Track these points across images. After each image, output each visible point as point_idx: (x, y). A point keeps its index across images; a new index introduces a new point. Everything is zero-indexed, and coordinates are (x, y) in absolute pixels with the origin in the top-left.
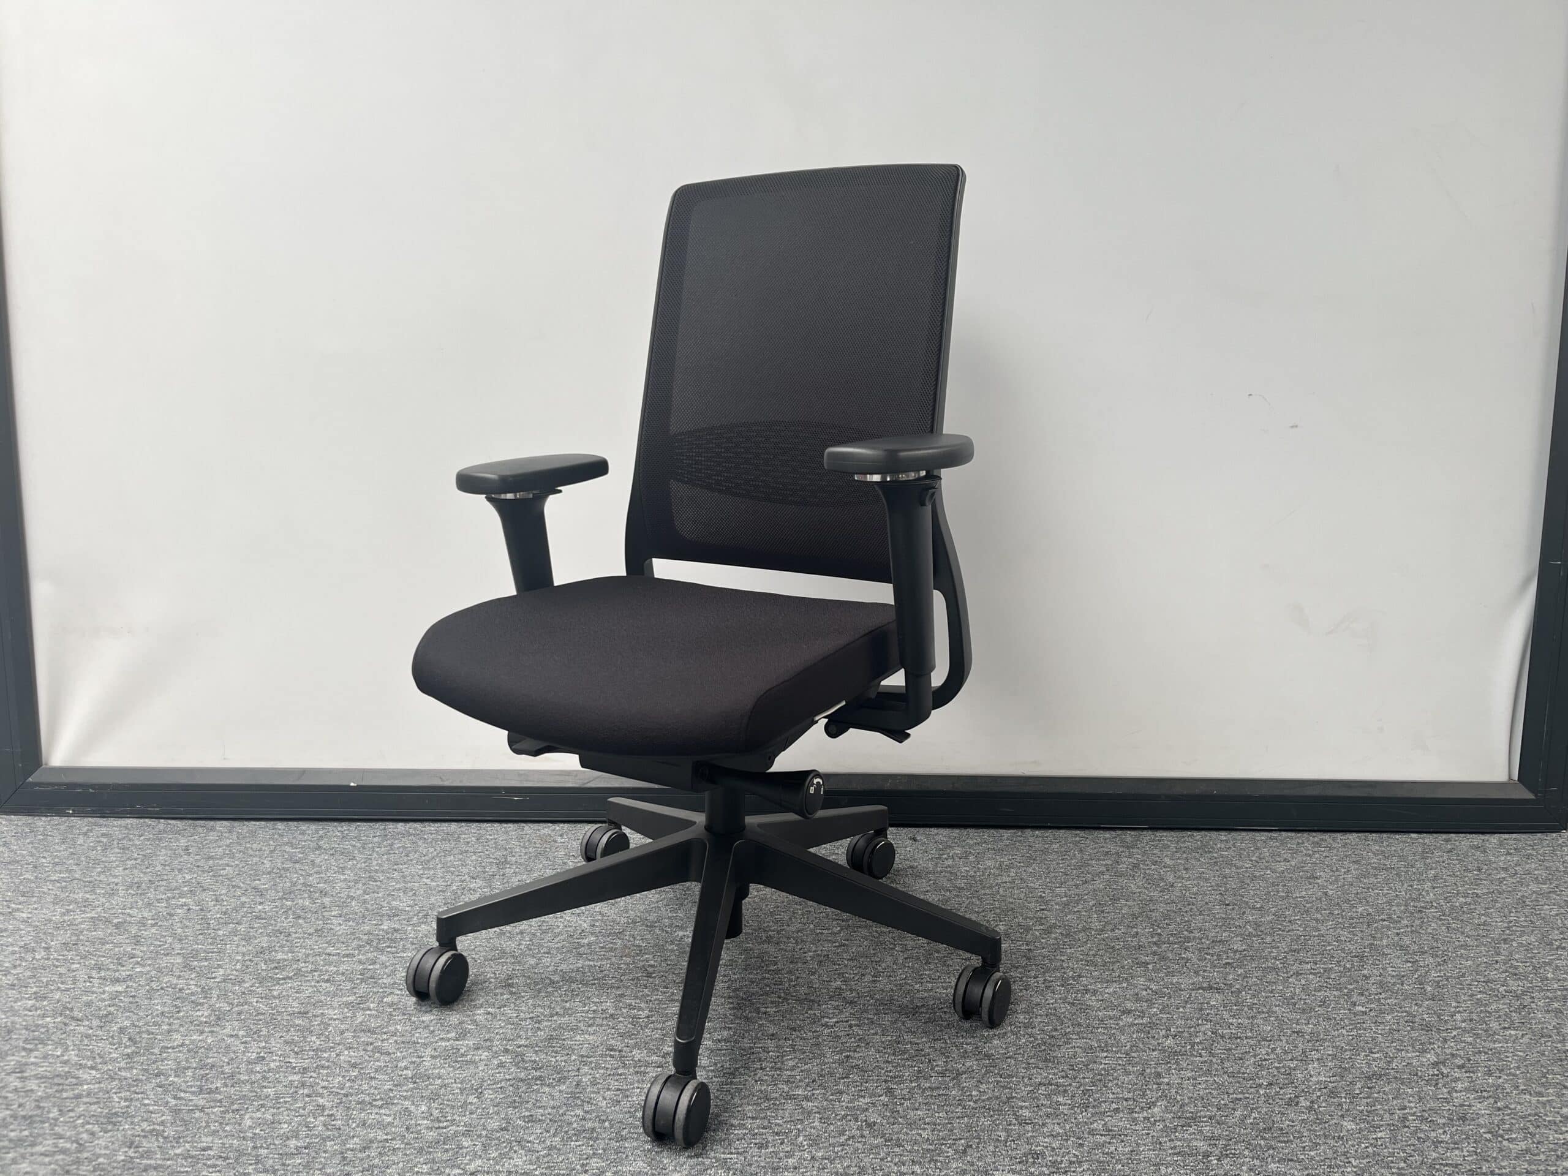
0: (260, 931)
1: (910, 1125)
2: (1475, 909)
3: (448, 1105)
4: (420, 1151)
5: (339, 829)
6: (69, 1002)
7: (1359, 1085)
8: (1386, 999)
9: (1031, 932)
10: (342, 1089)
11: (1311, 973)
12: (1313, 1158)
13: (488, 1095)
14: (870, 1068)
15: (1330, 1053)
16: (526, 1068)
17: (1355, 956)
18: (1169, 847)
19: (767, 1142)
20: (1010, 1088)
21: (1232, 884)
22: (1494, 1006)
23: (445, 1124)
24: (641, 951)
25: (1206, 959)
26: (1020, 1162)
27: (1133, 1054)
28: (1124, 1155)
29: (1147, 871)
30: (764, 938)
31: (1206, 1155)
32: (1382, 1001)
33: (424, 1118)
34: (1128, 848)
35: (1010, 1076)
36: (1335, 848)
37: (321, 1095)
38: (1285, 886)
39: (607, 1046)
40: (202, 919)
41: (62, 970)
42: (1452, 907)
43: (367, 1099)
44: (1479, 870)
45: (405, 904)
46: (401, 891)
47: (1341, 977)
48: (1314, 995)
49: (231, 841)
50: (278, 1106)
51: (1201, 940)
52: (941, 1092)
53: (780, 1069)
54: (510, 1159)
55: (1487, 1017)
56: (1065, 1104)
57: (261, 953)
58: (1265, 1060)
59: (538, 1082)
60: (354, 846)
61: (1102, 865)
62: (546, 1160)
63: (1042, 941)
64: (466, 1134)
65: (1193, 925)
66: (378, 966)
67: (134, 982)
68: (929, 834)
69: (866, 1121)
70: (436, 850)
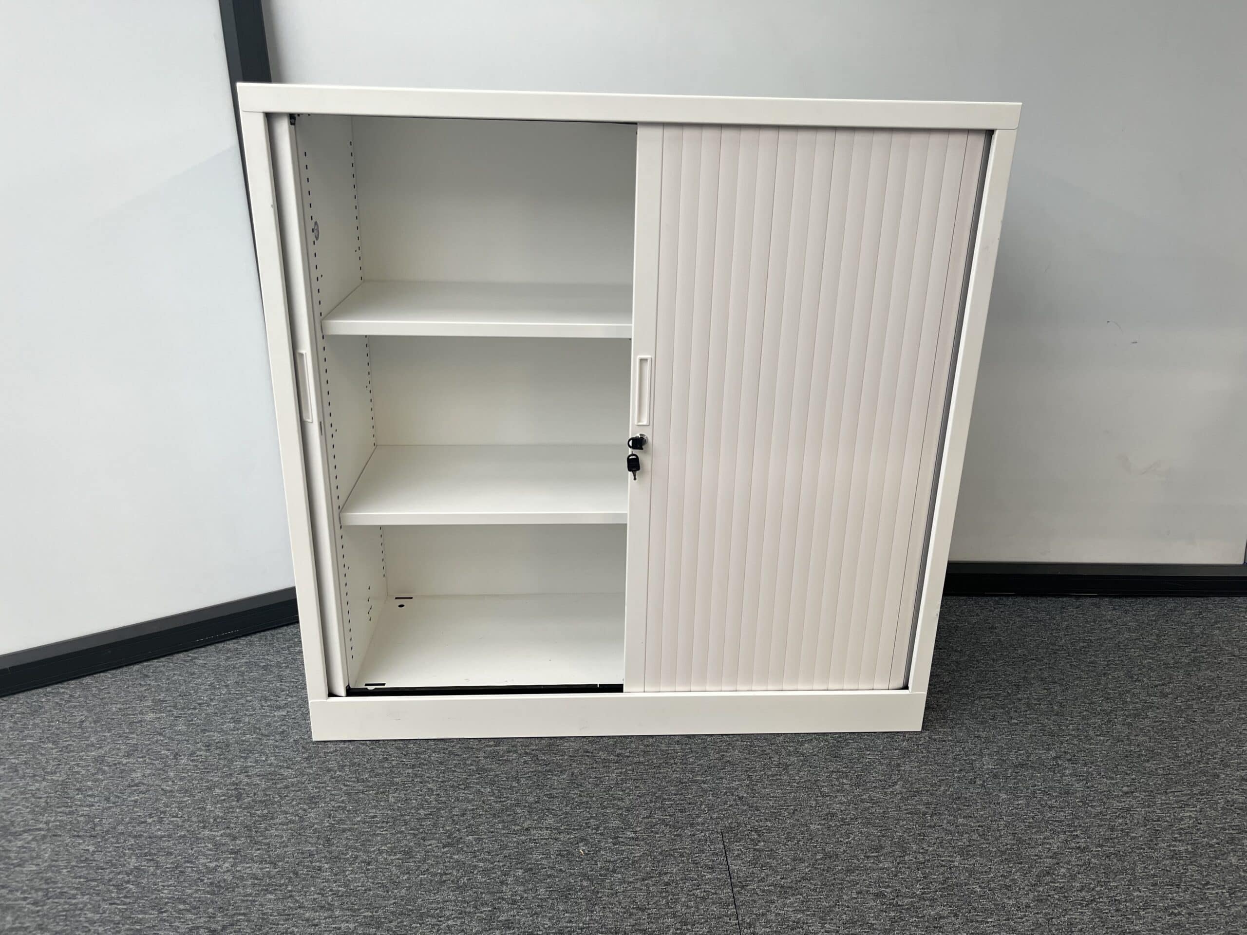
1: (763, 797)
2: (1089, 651)
3: (502, 788)
4: (494, 815)
6: (256, 724)
7: (1010, 771)
8: (1030, 714)
10: (439, 778)
11: (988, 697)
12: (982, 816)
13: (523, 781)
14: (737, 763)
15: (996, 750)
16: (540, 764)
17: (1015, 685)
19: (685, 809)
20: (816, 774)
22: (1093, 720)
23: (504, 799)
26: (824, 819)
27: (884, 752)
28: (880, 814)
31: (925, 814)
32: (1028, 716)
33: (491, 796)
35: (816, 767)
37: (428, 782)
39: (583, 749)
41: (244, 702)
42: (1075, 650)
43: (455, 784)
44: (1094, 621)
47: (1005, 699)
48: (989, 712)
50: (406, 789)
52: (778, 777)
53: (686, 764)
54: (545, 820)
55: (1088, 728)
56: (847, 784)
58: (959, 755)
59: (550, 773)
62: (565, 820)
64: (518, 805)
67: (290, 708)
69: (738, 796)
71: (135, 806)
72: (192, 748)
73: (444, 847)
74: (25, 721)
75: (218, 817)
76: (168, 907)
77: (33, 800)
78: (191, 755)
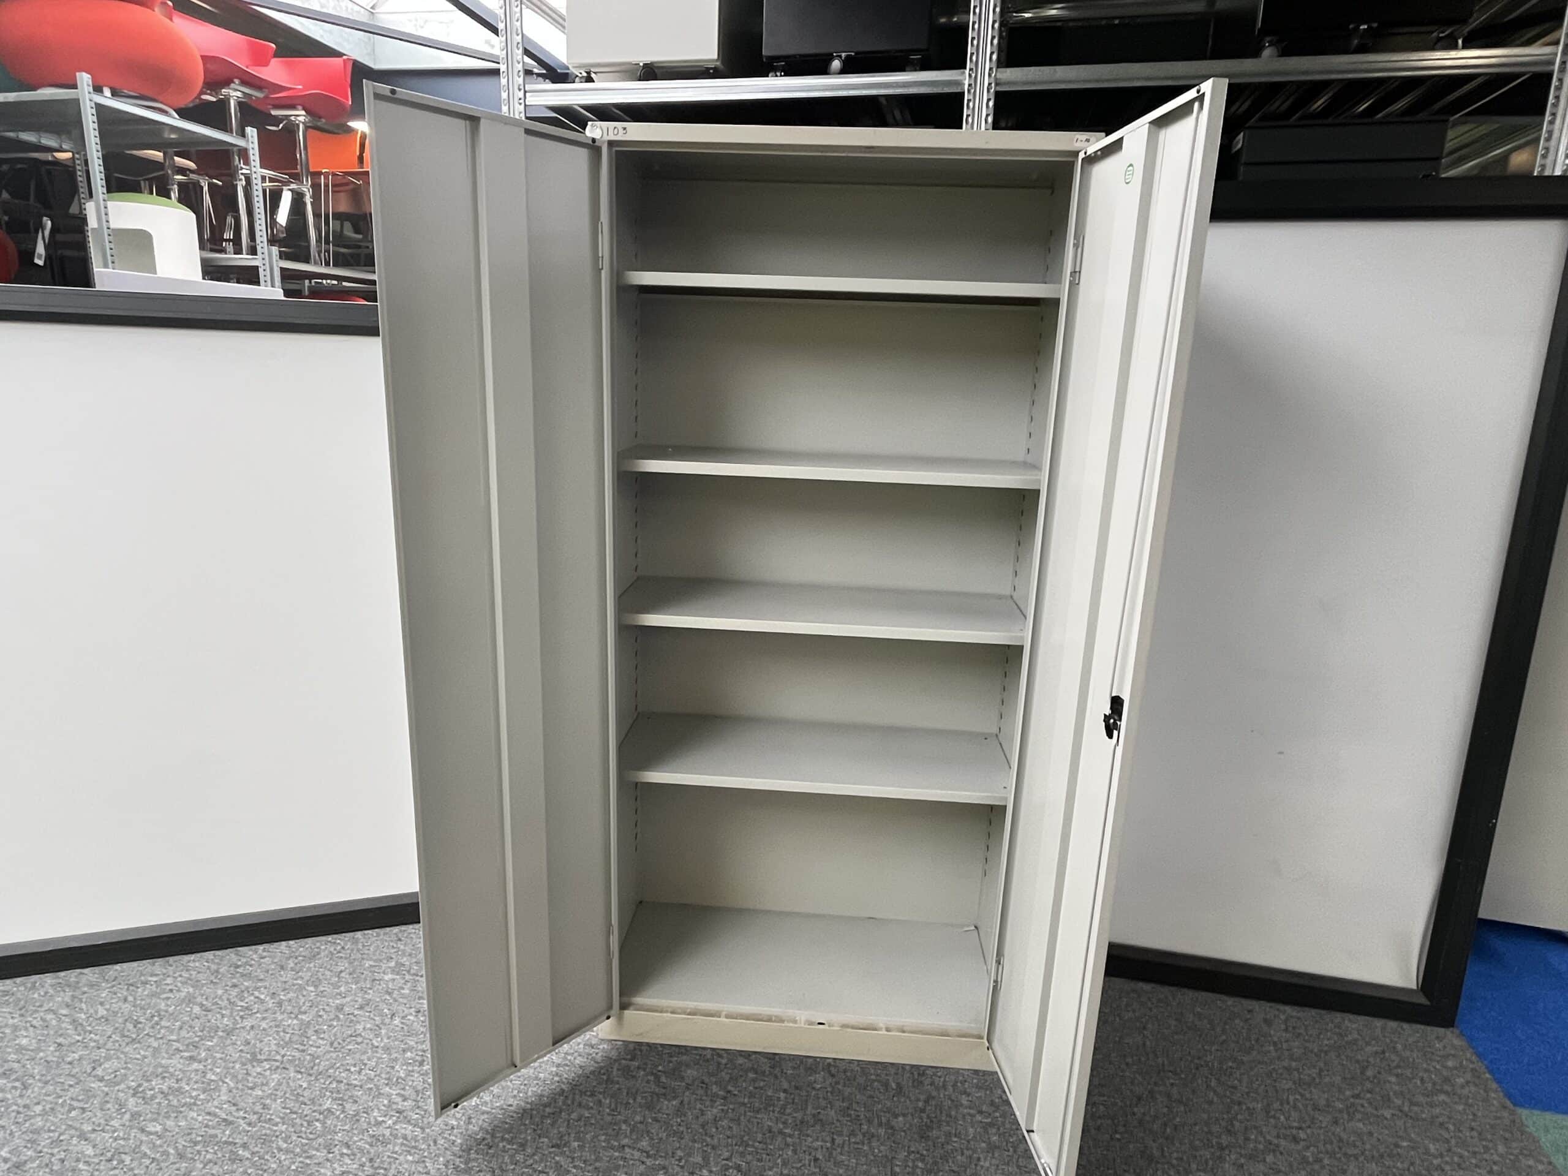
71: (348, 1055)
72: (406, 1011)
73: (552, 1147)
74: (303, 963)
75: (401, 1078)
76: (336, 1150)
77: (282, 1034)
78: (403, 1018)
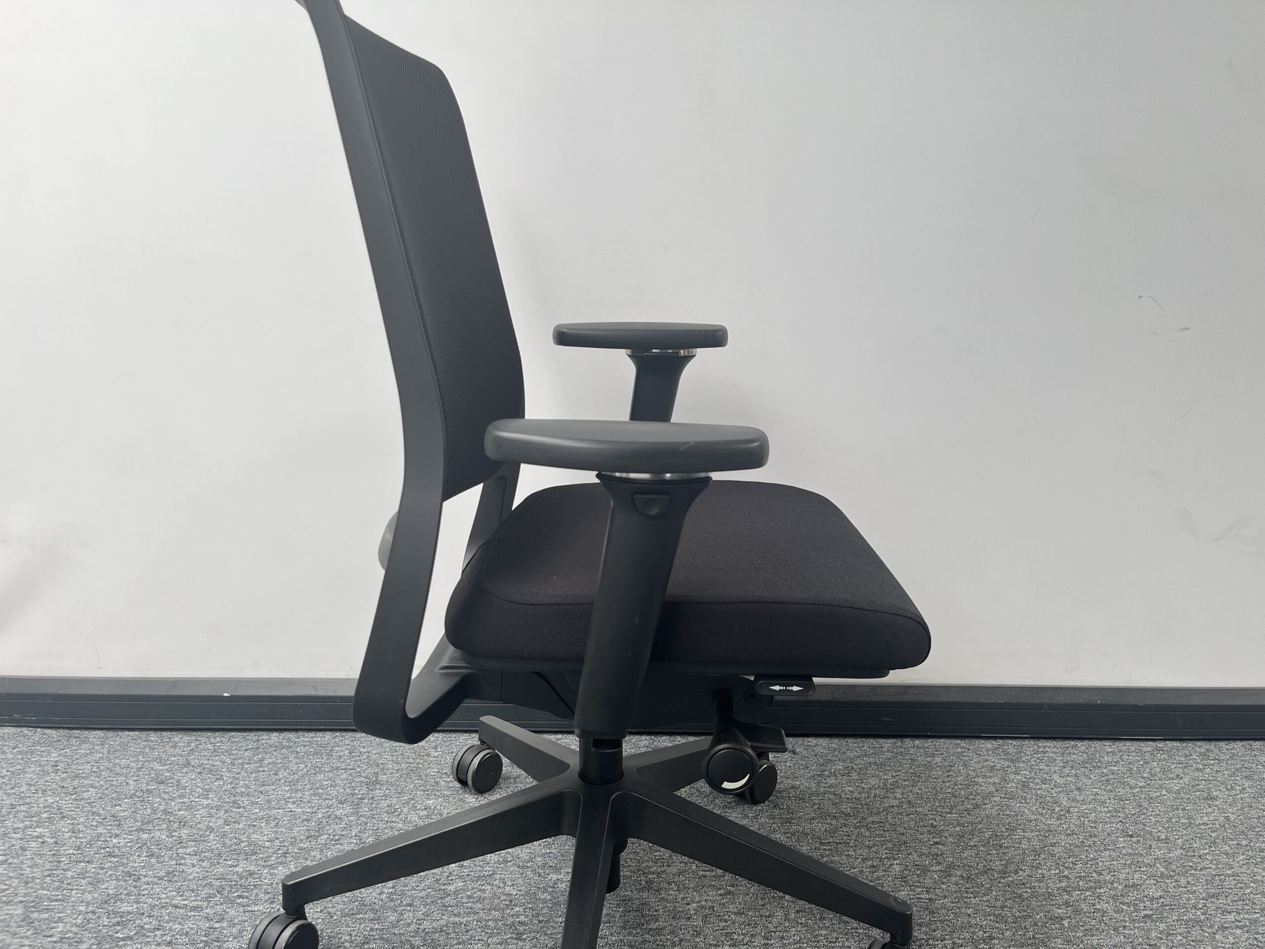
0: (110, 873)
5: (212, 740)
9: (929, 874)
18: (1055, 760)
21: (1131, 809)
24: (511, 901)
25: (1122, 910)
29: (1039, 792)
30: (643, 883)
34: (1013, 761)
36: (1224, 760)
38: (1186, 810)
40: (54, 855)
45: (265, 838)
46: (264, 821)
49: (101, 755)
51: (1112, 884)
57: (106, 902)
60: (223, 762)
61: (990, 783)
63: (944, 886)
65: (1100, 864)
66: (225, 924)
68: (808, 746)
70: (306, 766)
